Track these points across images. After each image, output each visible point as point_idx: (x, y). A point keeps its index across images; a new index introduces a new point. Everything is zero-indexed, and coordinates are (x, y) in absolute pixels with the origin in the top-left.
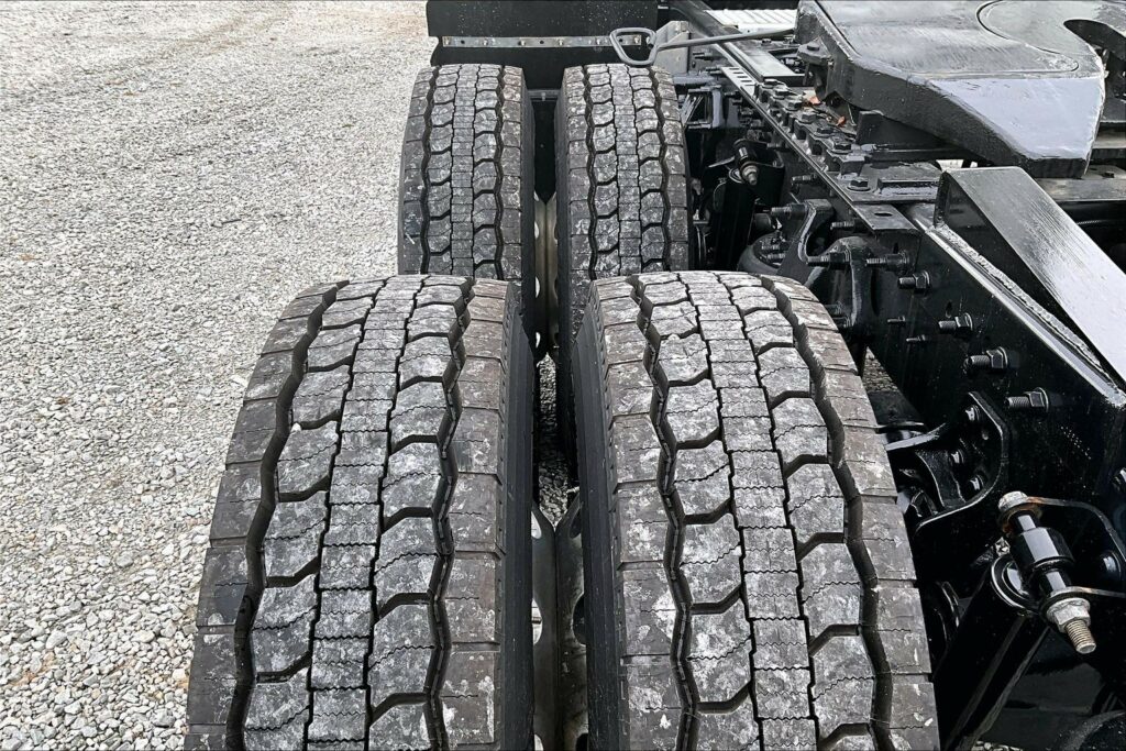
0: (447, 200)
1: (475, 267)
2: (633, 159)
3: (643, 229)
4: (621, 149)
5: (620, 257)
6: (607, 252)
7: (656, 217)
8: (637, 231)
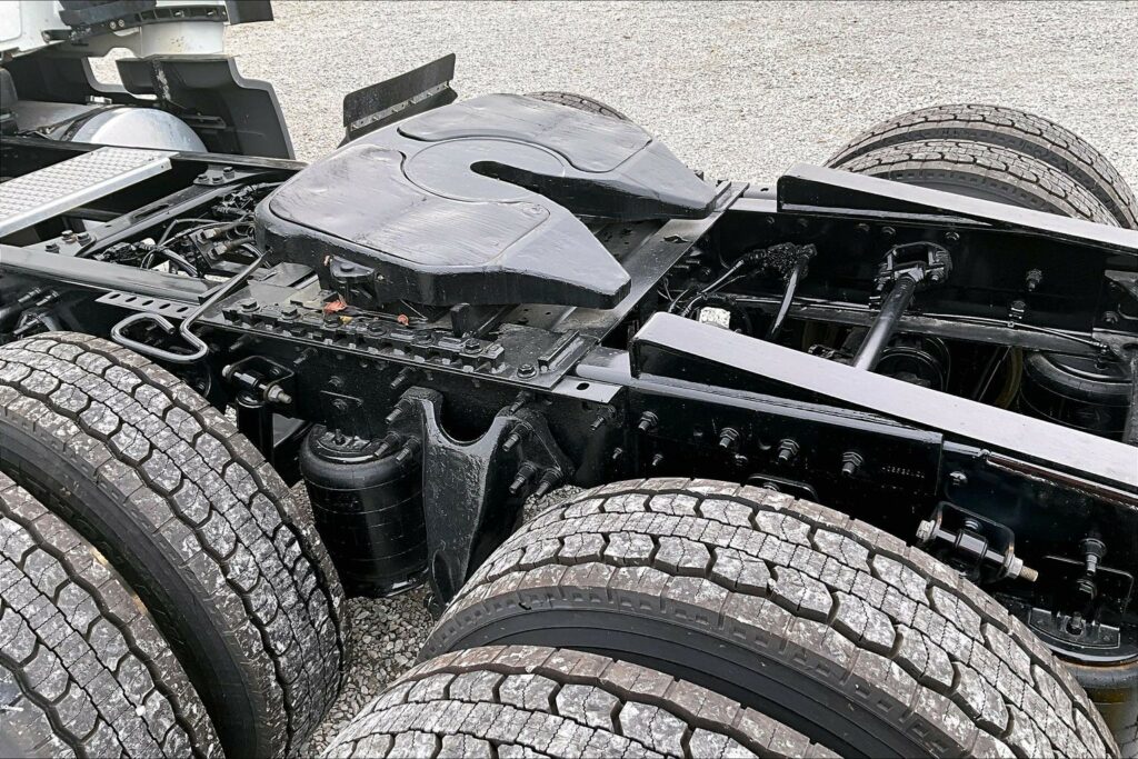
0: (25, 629)
1: (115, 674)
2: (183, 447)
3: (248, 506)
4: (160, 444)
5: (246, 548)
6: (232, 553)
7: (250, 488)
8: (245, 512)
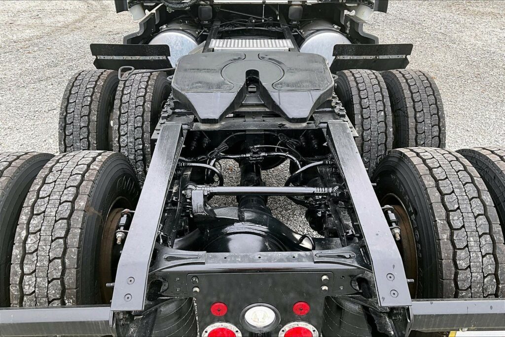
0: (72, 118)
1: (81, 140)
2: (134, 106)
3: (135, 128)
4: (130, 102)
5: (128, 137)
6: (124, 135)
7: (140, 124)
8: (133, 129)
